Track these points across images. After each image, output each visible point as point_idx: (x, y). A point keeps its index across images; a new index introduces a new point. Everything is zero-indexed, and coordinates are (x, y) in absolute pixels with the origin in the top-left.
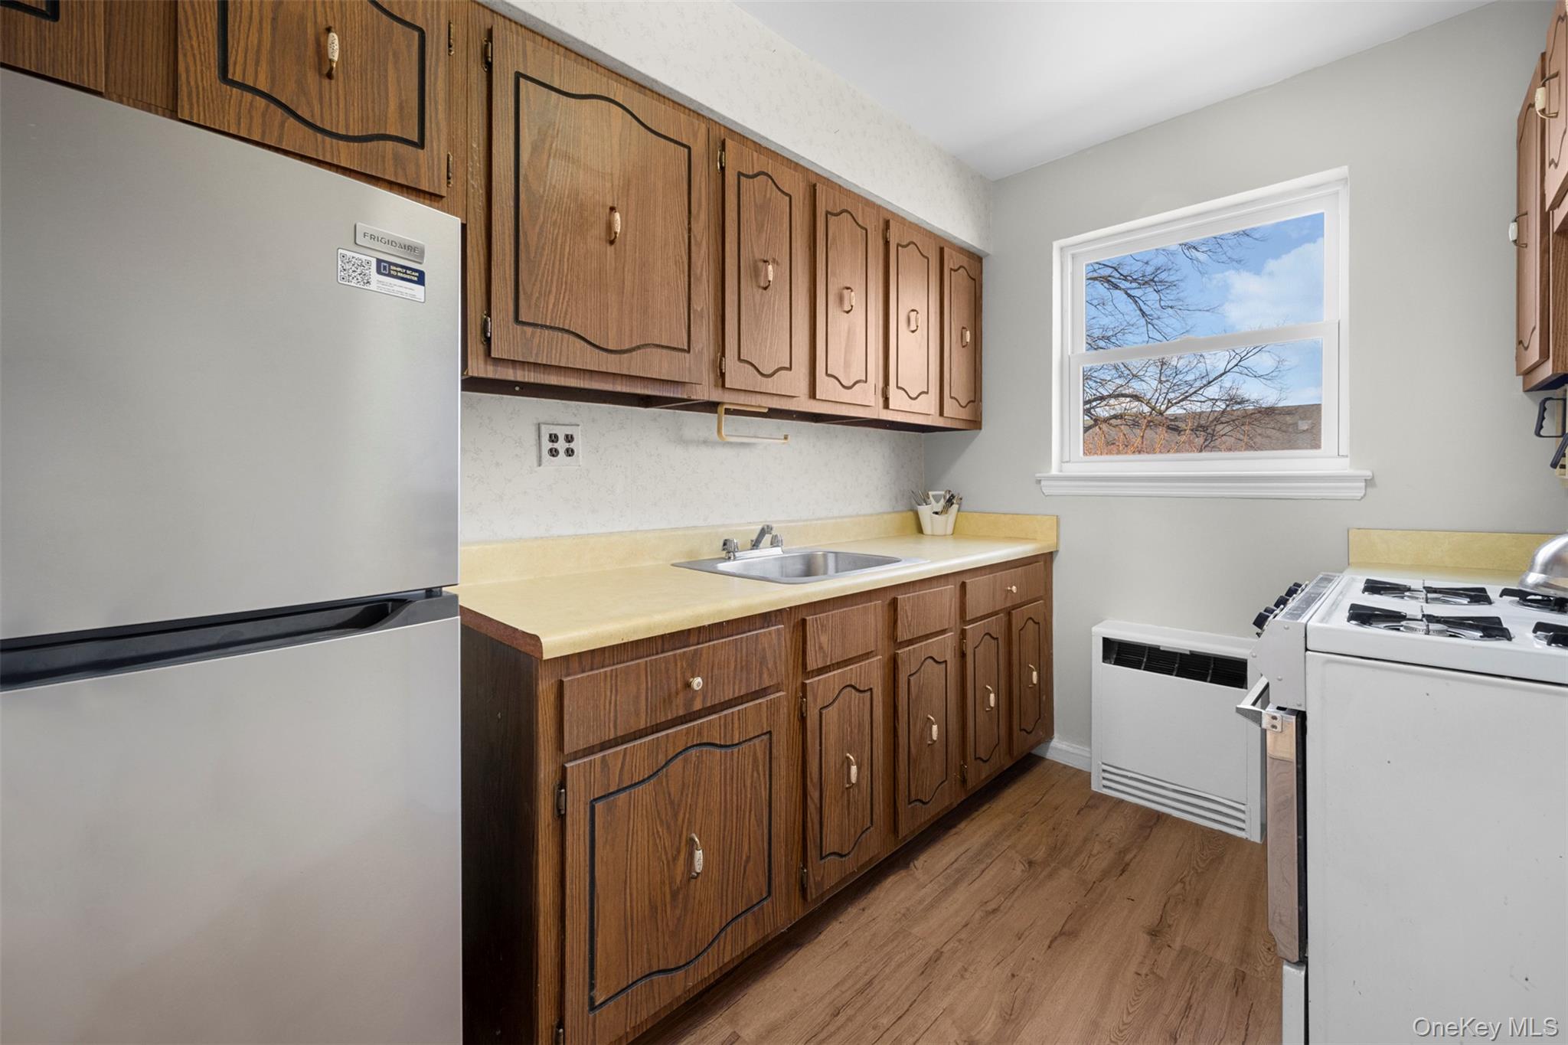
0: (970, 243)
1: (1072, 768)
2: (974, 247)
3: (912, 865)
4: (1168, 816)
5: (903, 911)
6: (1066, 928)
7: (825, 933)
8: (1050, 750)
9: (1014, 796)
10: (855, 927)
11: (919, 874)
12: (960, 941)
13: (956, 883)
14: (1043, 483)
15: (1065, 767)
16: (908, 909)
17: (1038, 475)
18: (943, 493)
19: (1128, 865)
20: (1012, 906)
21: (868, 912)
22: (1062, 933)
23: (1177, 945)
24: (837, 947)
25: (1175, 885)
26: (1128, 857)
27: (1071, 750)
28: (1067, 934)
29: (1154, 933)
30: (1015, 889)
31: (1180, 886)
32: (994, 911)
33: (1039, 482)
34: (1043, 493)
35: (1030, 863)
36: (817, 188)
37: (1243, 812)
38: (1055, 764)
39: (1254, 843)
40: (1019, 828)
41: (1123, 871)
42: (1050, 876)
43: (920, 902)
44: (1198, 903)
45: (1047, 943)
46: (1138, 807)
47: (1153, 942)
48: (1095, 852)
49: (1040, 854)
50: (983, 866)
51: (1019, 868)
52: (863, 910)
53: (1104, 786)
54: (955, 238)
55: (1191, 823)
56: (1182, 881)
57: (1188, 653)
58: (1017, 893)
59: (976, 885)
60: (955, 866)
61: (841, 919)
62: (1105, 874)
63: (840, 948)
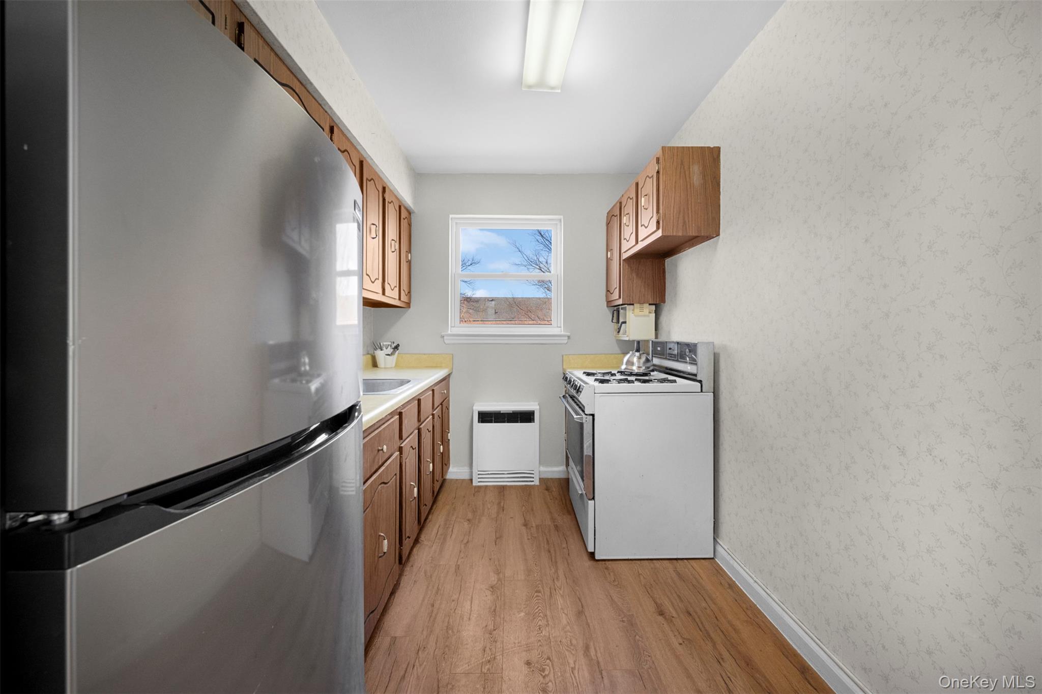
0: (410, 205)
1: (460, 479)
2: (410, 207)
3: (420, 541)
4: (506, 486)
5: (430, 559)
6: (497, 536)
7: (402, 582)
8: (448, 474)
9: (442, 498)
10: (414, 574)
11: (426, 543)
12: (463, 558)
13: (445, 539)
14: (445, 338)
15: (457, 480)
16: (432, 557)
17: (443, 333)
18: (390, 343)
19: (503, 507)
20: (473, 538)
21: (414, 567)
22: (497, 538)
23: (534, 525)
24: (412, 585)
25: (522, 508)
26: (502, 504)
27: (459, 471)
28: (499, 538)
29: (525, 525)
30: (470, 532)
31: (524, 507)
32: (468, 542)
33: (443, 337)
34: (445, 343)
35: (469, 520)
36: (364, 163)
37: (533, 474)
38: (452, 480)
39: (537, 485)
40: (454, 509)
41: (503, 510)
42: (479, 522)
43: (435, 552)
44: (532, 510)
45: (494, 543)
46: (494, 486)
47: (527, 528)
48: (489, 507)
49: (470, 516)
50: (451, 529)
51: (466, 524)
52: (412, 566)
53: (479, 482)
54: (405, 201)
55: (515, 486)
56: (523, 506)
57: (511, 412)
58: (472, 532)
59: (454, 536)
60: (439, 533)
61: (405, 575)
62: (498, 513)
63: (414, 584)
